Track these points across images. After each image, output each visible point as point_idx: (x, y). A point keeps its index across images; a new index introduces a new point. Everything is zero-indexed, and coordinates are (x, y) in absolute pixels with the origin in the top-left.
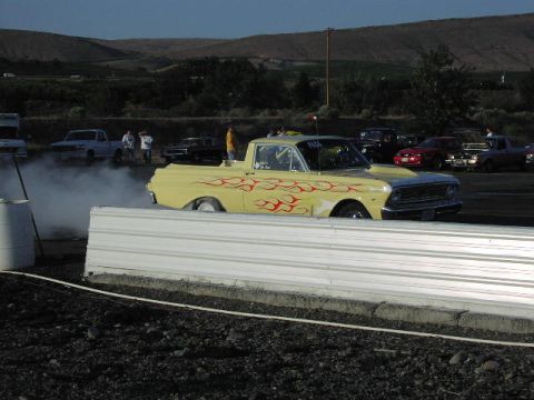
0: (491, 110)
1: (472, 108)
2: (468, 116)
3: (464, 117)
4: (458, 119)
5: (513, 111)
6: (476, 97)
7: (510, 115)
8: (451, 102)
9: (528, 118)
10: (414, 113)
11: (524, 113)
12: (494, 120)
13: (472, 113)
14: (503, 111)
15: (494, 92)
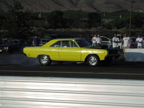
0: (39, 28)
1: (31, 27)
2: (30, 30)
3: (28, 31)
4: (26, 32)
5: (47, 29)
6: (33, 23)
7: (46, 30)
8: (23, 25)
9: (53, 32)
10: (8, 29)
11: (52, 29)
12: (40, 32)
13: (31, 30)
14: (43, 29)
15: (37, 20)
